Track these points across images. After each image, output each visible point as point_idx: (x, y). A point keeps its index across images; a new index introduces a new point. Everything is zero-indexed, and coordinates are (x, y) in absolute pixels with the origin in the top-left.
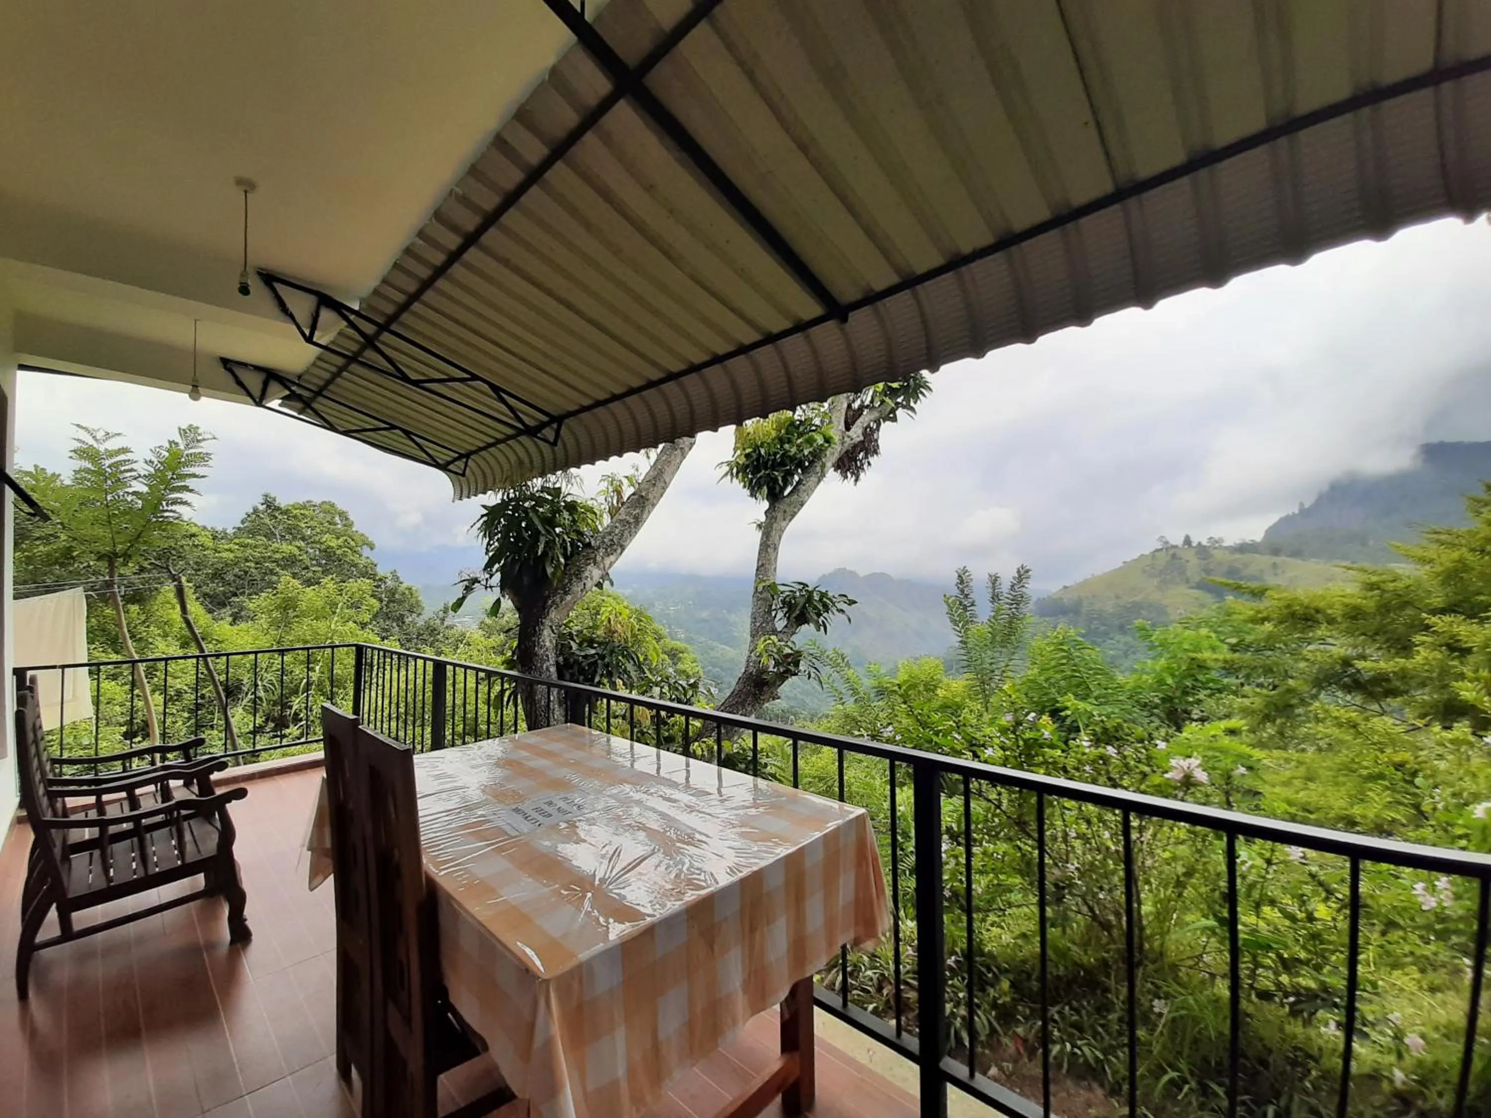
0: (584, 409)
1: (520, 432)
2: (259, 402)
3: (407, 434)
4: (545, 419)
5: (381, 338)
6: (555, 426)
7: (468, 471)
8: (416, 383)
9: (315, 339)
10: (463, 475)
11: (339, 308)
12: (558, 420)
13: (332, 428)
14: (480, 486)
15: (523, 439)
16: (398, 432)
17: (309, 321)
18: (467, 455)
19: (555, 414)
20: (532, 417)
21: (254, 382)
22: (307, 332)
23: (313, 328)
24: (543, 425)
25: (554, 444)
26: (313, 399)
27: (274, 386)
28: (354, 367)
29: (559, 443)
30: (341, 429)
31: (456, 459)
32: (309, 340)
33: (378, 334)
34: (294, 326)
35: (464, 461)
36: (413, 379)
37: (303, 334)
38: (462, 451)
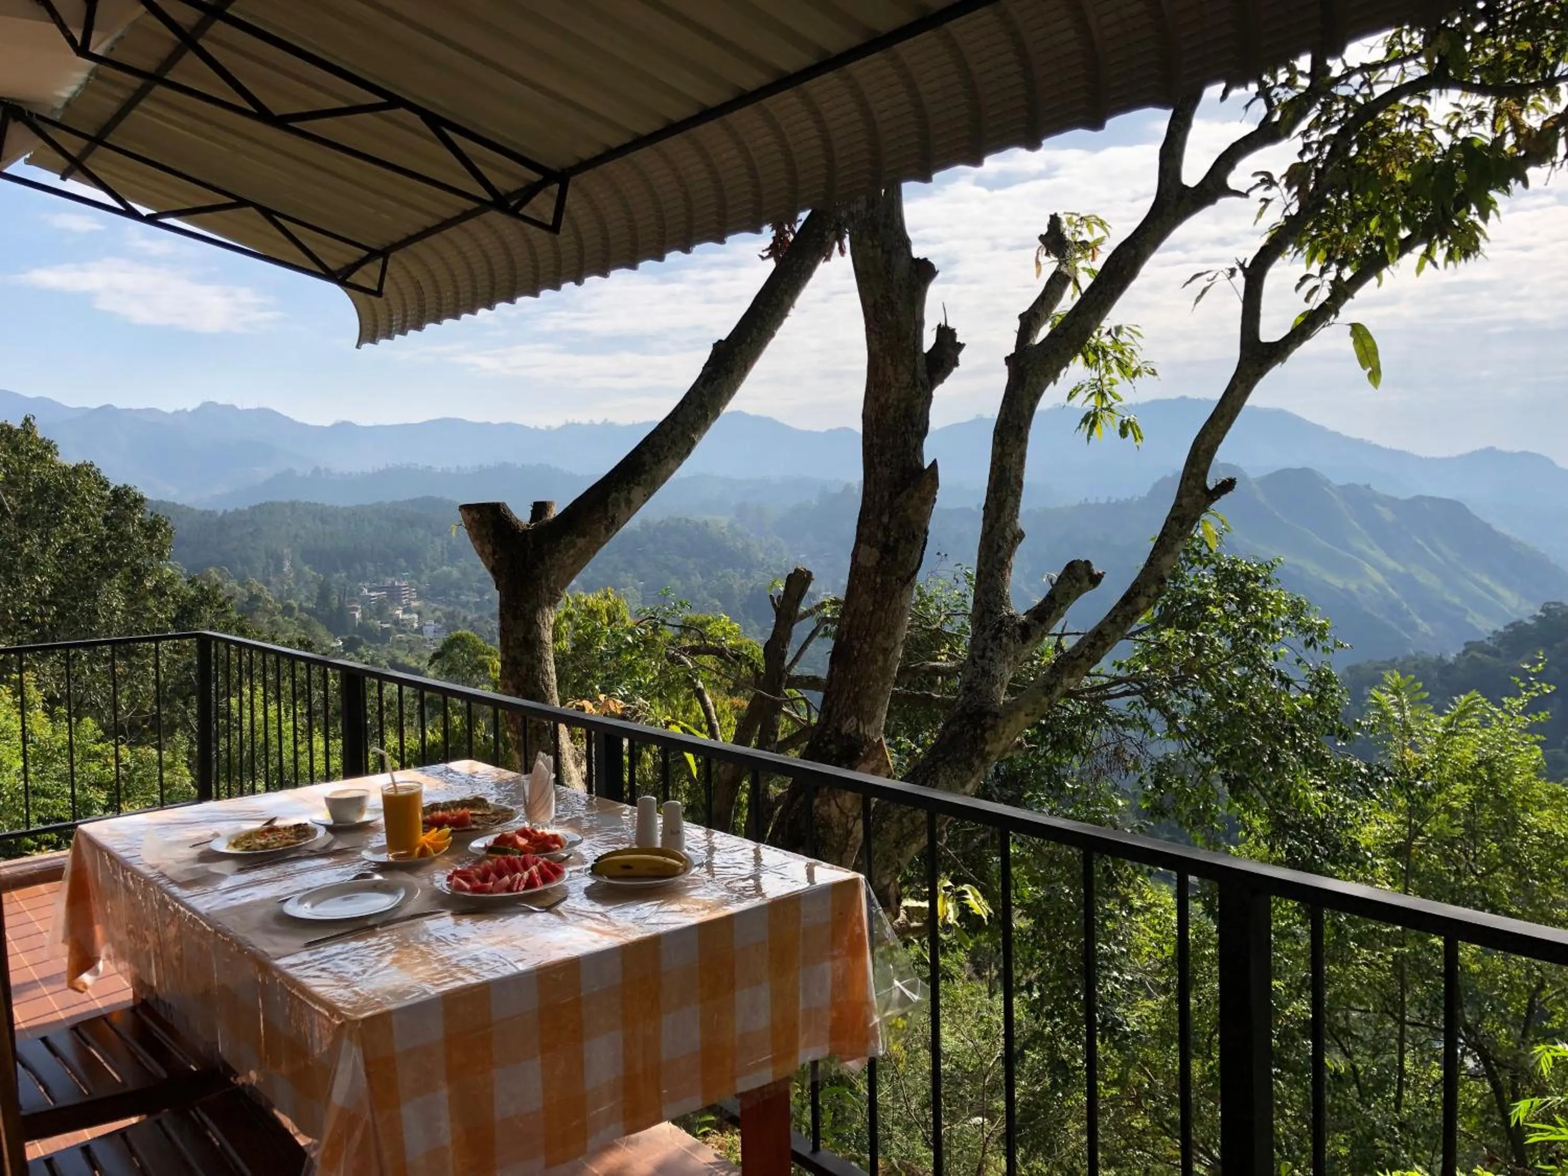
0: (612, 154)
1: (484, 206)
3: (267, 214)
4: (535, 177)
5: (211, 31)
6: (555, 188)
7: (387, 285)
8: (281, 122)
10: (379, 293)
12: (559, 177)
13: (133, 212)
14: (412, 313)
15: (495, 217)
16: (250, 210)
18: (382, 254)
19: (553, 167)
20: (510, 174)
22: (77, 36)
23: (89, 27)
24: (531, 189)
25: (554, 228)
26: (87, 152)
27: (16, 134)
28: (159, 90)
29: (564, 224)
31: (362, 262)
32: (81, 49)
33: (201, 27)
34: (54, 27)
35: (380, 261)
36: (276, 113)
37: (71, 40)
38: (375, 245)
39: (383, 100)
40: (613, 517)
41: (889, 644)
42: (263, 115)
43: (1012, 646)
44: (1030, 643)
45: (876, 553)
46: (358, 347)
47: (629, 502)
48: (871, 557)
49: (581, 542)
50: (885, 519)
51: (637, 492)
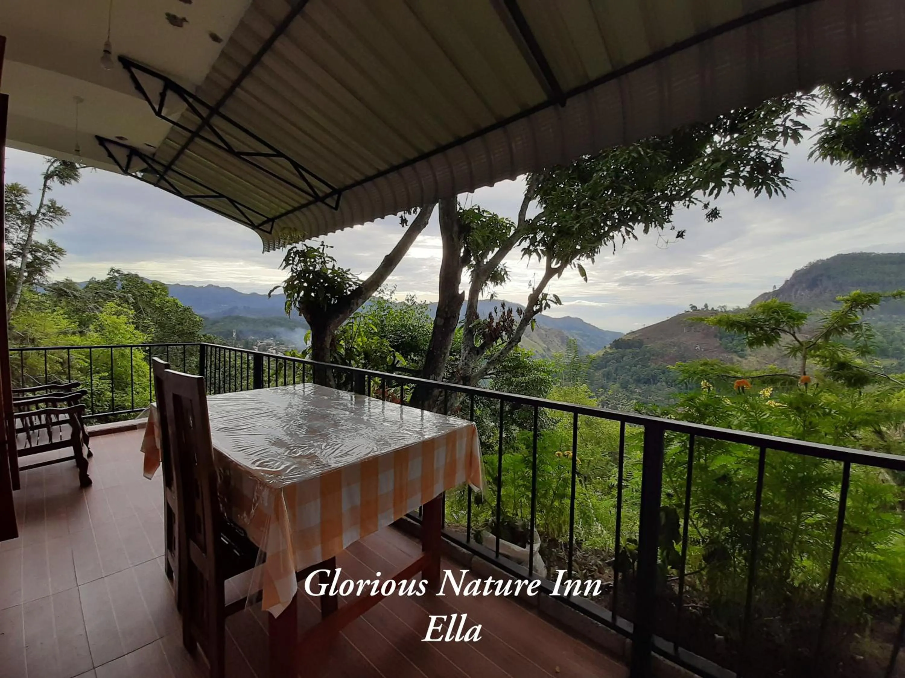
0: (356, 184)
2: (126, 171)
3: (232, 201)
4: (328, 190)
5: (213, 119)
6: (336, 196)
7: (273, 231)
8: (238, 155)
9: (163, 114)
10: (270, 233)
11: (181, 92)
12: (337, 192)
13: (178, 193)
16: (224, 199)
17: (158, 98)
18: (272, 220)
19: (336, 187)
20: (321, 188)
21: (121, 155)
22: (157, 108)
23: (161, 105)
24: (327, 196)
25: (336, 209)
26: (165, 172)
27: (136, 160)
29: (340, 207)
30: (185, 194)
31: (265, 222)
32: (158, 114)
33: (210, 116)
34: (147, 103)
35: (271, 223)
36: (236, 151)
37: (154, 109)
38: (270, 216)
39: (275, 153)
40: (352, 308)
41: (446, 351)
42: (230, 150)
43: (474, 357)
44: (479, 356)
45: (443, 321)
46: (263, 253)
47: (357, 304)
48: (441, 322)
49: (341, 316)
50: (447, 310)
51: (360, 301)
